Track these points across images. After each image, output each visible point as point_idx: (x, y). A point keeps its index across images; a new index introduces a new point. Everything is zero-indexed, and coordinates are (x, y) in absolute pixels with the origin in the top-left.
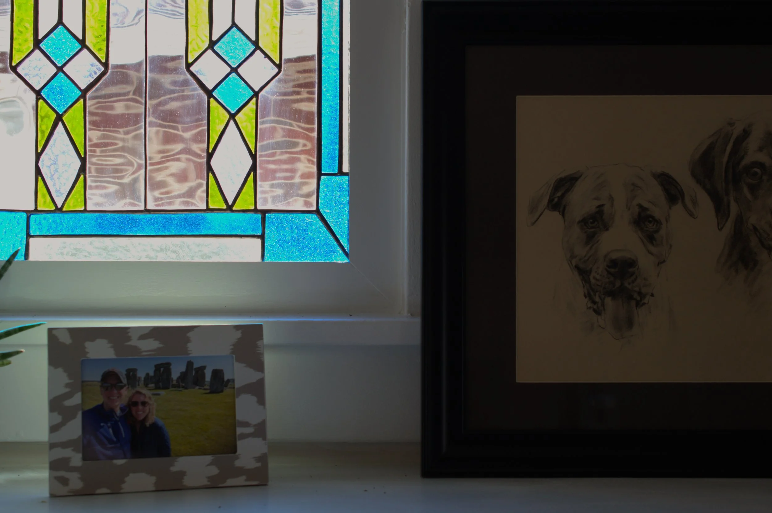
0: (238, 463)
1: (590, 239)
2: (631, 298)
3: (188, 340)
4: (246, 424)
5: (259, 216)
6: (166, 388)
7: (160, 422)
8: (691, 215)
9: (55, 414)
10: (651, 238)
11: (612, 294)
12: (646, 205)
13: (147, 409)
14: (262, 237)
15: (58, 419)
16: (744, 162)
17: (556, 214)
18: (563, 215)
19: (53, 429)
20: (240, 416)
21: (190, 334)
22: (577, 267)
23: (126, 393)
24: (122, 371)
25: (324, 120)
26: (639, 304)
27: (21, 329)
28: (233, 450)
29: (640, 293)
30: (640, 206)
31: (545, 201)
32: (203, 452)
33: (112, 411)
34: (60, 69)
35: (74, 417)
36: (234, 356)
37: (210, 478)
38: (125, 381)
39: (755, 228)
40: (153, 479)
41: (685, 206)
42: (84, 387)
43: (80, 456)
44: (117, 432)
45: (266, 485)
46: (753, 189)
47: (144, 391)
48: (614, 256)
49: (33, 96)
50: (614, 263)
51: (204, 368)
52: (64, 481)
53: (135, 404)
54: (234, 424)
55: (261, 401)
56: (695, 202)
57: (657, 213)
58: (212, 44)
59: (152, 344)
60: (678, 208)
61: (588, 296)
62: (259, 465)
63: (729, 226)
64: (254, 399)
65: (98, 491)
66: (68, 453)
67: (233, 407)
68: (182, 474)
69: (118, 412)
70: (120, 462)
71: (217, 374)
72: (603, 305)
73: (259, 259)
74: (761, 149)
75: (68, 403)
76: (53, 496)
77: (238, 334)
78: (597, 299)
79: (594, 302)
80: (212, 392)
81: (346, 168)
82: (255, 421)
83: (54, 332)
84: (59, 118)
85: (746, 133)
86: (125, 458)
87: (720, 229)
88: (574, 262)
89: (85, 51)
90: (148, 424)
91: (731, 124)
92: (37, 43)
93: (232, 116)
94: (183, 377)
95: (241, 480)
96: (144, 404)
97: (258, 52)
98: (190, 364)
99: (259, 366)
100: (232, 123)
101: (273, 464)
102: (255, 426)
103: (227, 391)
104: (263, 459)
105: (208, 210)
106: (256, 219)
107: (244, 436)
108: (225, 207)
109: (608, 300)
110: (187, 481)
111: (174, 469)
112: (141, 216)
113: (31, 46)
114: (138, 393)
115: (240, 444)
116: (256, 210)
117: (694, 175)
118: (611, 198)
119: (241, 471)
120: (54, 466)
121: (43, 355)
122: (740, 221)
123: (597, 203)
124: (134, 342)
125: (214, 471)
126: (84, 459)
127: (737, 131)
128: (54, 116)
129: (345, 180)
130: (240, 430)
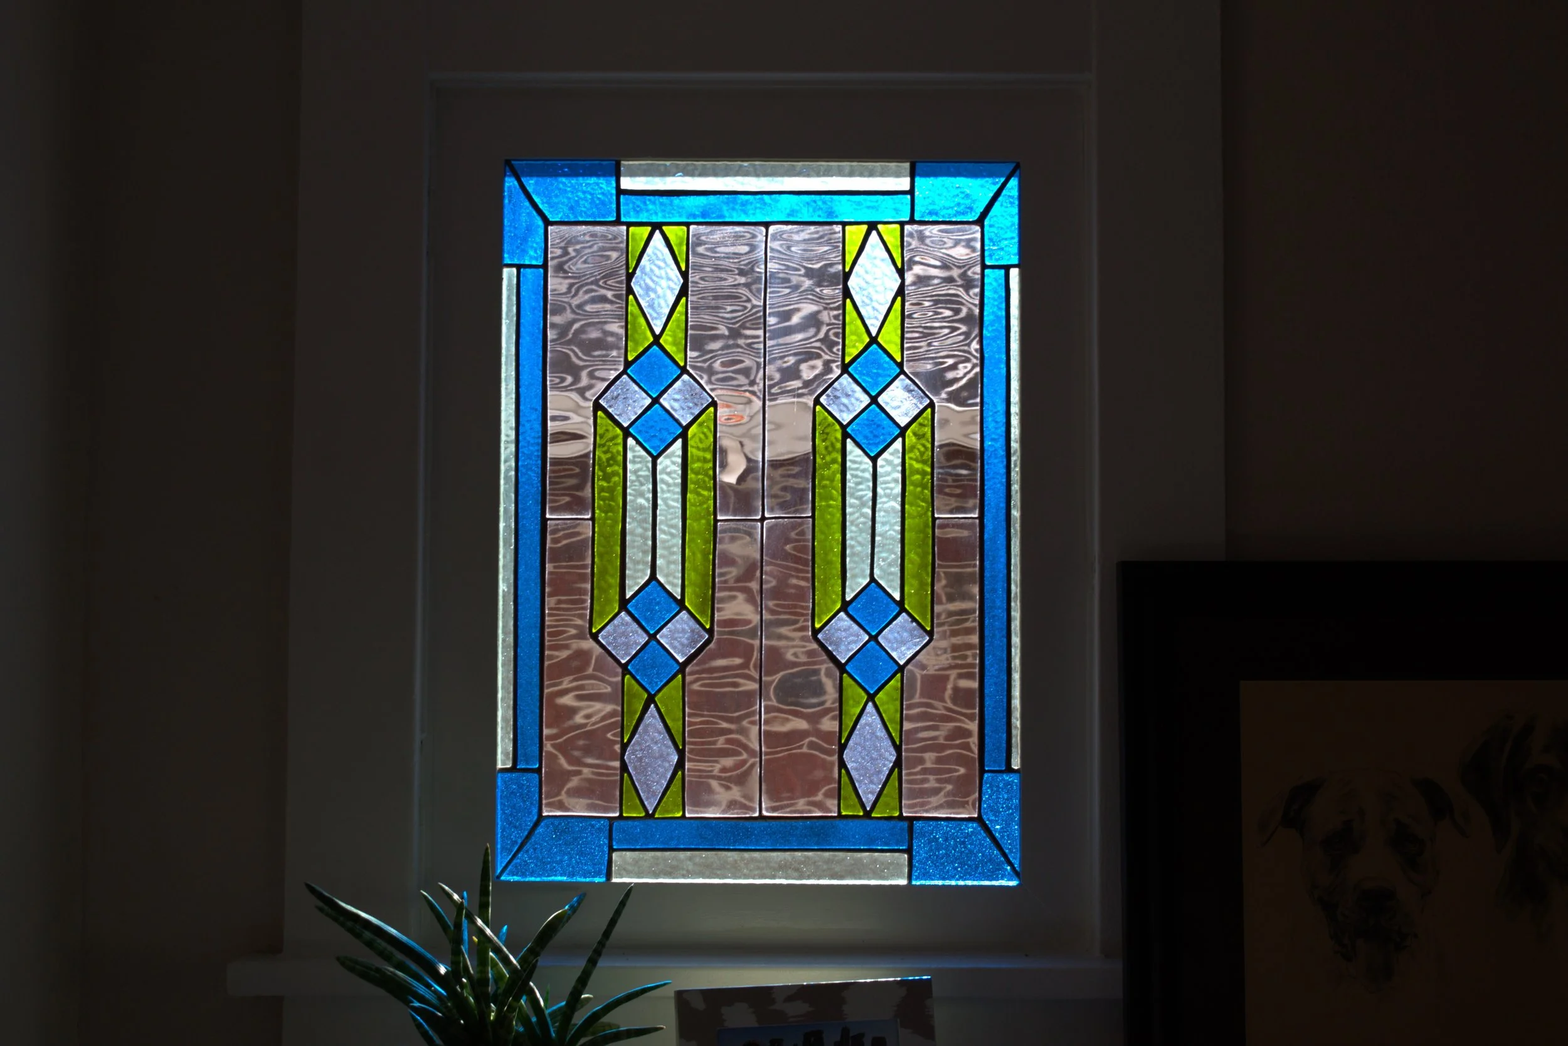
1: (1337, 863)
2: (1396, 936)
3: (842, 1001)
5: (904, 824)
8: (1463, 833)
10: (1412, 863)
11: (1366, 935)
12: (1404, 821)
14: (909, 851)
16: (1526, 766)
17: (1293, 833)
18: (1301, 834)
21: (843, 993)
22: (1320, 901)
25: (987, 702)
26: (1400, 947)
29: (1400, 933)
30: (1398, 822)
31: (1279, 815)
34: (653, 637)
36: (898, 1020)
41: (1455, 823)
46: (1539, 799)
48: (1366, 885)
49: (618, 671)
50: (1366, 894)
51: (862, 1035)
56: (1466, 817)
58: (845, 606)
59: (800, 1008)
60: (1446, 826)
61: (1336, 936)
63: (1510, 848)
72: (1354, 949)
73: (906, 883)
77: (902, 992)
78: (1345, 940)
79: (1343, 945)
81: (1016, 764)
83: (682, 994)
85: (1528, 730)
87: (1499, 853)
88: (1316, 894)
89: (684, 614)
91: (1510, 717)
92: (624, 604)
93: (871, 697)
97: (903, 616)
98: (845, 1031)
100: (870, 705)
105: (840, 816)
106: (902, 829)
108: (864, 813)
109: (1360, 943)
112: (756, 824)
113: (616, 607)
116: (901, 817)
117: (1464, 782)
118: (1361, 813)
123: (1344, 819)
124: (779, 1005)
127: (1517, 727)
128: (644, 696)
129: (1014, 779)
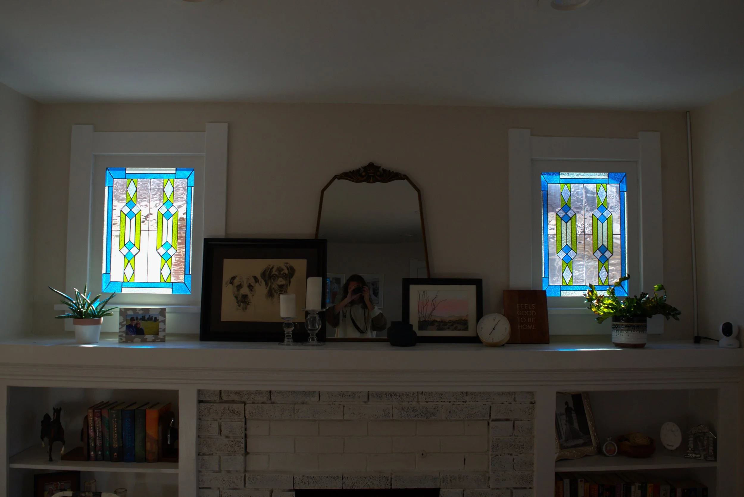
0: (159, 337)
1: (238, 290)
2: (247, 303)
3: (149, 311)
4: (161, 329)
5: (171, 284)
6: (144, 321)
7: (143, 328)
8: (260, 285)
9: (120, 326)
10: (251, 290)
11: (242, 302)
12: (250, 283)
13: (140, 325)
14: (172, 288)
15: (121, 327)
16: (272, 274)
17: (231, 285)
18: (233, 285)
19: (120, 329)
20: (160, 327)
21: (150, 310)
22: (235, 296)
23: (135, 322)
24: (135, 317)
26: (248, 304)
27: (114, 308)
28: (158, 334)
29: (248, 302)
30: (249, 283)
31: (229, 282)
32: (152, 334)
33: (132, 325)
34: (129, 251)
35: (124, 326)
36: (159, 315)
37: (153, 340)
38: (135, 319)
39: (274, 288)
40: (140, 340)
41: (259, 283)
42: (127, 320)
43: (125, 334)
44: (133, 330)
45: (165, 342)
46: (274, 280)
47: (139, 321)
48: (243, 294)
49: (124, 256)
50: (243, 295)
52: (121, 339)
53: (137, 324)
54: (159, 329)
55: (165, 324)
56: (261, 282)
57: (253, 285)
58: (162, 246)
59: (141, 312)
60: (257, 284)
61: (237, 302)
62: (163, 337)
63: (268, 288)
64: (163, 323)
65: (128, 342)
66: (122, 334)
67: (158, 325)
68: (147, 339)
69: (134, 326)
70: (133, 336)
71: (156, 318)
72: (240, 305)
73: (171, 293)
74: (276, 271)
75: (123, 323)
76: (119, 342)
77: (161, 310)
78: (239, 303)
79: (239, 304)
80: (154, 322)
81: (190, 273)
82: (163, 328)
83: (121, 309)
84: (129, 261)
85: (273, 268)
86: (134, 335)
87: (266, 288)
88: (235, 295)
89: (135, 247)
90: (140, 328)
91: (270, 266)
92: (125, 245)
93: (166, 261)
94: (148, 319)
95: (159, 340)
96: (139, 324)
97: (172, 247)
98: (150, 316)
99: (165, 317)
100: (166, 263)
101: (167, 338)
102: (163, 329)
103: (158, 322)
104: (164, 336)
105: (161, 282)
107: (160, 331)
108: (164, 281)
109: (241, 304)
110: (148, 340)
111: (145, 338)
113: (123, 245)
114: (138, 322)
115: (160, 333)
116: (171, 282)
117: (261, 276)
118: (243, 281)
119: (159, 339)
120: (120, 336)
121: (118, 313)
122: (271, 286)
123: (240, 282)
124: (138, 311)
125: (153, 338)
126: (126, 335)
127: (271, 267)
128: (128, 261)
129: (190, 276)
130: (160, 330)
